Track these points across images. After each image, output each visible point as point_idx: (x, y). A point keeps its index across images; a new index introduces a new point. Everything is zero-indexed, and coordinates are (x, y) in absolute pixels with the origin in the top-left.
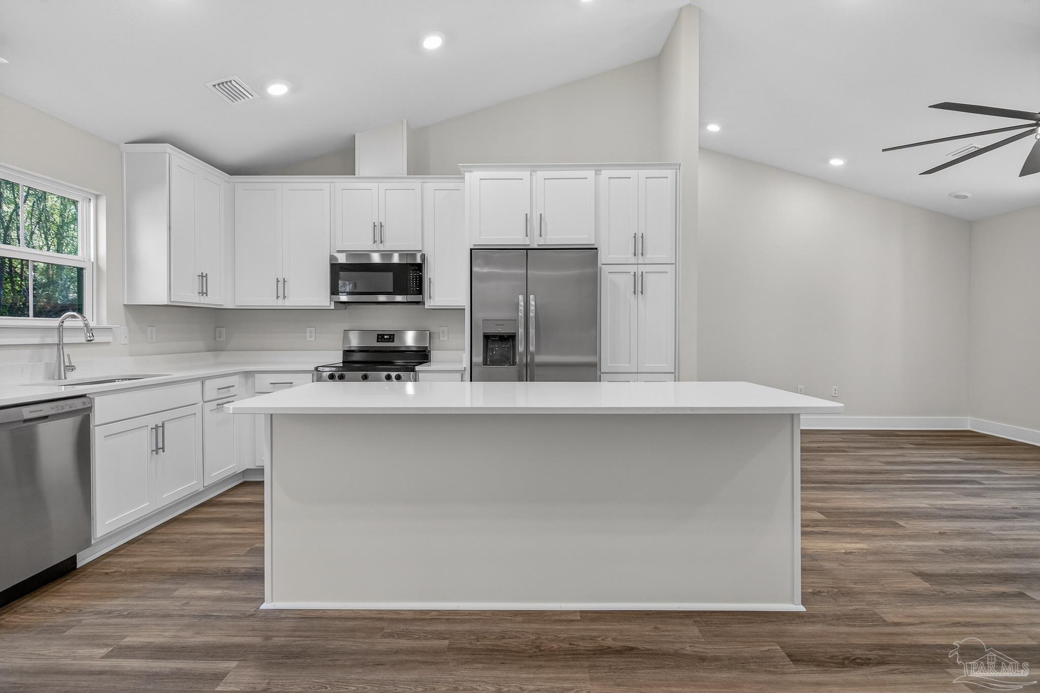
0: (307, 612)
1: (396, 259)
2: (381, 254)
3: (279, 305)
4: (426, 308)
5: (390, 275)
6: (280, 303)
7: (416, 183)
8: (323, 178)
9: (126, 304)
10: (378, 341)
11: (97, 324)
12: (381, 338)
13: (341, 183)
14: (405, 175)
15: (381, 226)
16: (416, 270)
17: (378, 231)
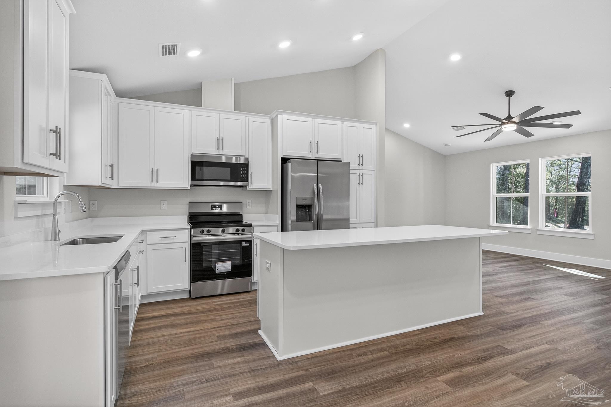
0: (306, 356)
1: (234, 161)
2: (226, 157)
3: (152, 186)
4: (247, 189)
5: (228, 170)
6: (153, 185)
7: (241, 117)
8: (185, 107)
9: (65, 184)
10: (212, 209)
11: (50, 200)
12: (213, 207)
13: (195, 111)
14: (233, 110)
15: (222, 140)
16: (243, 167)
17: (220, 143)
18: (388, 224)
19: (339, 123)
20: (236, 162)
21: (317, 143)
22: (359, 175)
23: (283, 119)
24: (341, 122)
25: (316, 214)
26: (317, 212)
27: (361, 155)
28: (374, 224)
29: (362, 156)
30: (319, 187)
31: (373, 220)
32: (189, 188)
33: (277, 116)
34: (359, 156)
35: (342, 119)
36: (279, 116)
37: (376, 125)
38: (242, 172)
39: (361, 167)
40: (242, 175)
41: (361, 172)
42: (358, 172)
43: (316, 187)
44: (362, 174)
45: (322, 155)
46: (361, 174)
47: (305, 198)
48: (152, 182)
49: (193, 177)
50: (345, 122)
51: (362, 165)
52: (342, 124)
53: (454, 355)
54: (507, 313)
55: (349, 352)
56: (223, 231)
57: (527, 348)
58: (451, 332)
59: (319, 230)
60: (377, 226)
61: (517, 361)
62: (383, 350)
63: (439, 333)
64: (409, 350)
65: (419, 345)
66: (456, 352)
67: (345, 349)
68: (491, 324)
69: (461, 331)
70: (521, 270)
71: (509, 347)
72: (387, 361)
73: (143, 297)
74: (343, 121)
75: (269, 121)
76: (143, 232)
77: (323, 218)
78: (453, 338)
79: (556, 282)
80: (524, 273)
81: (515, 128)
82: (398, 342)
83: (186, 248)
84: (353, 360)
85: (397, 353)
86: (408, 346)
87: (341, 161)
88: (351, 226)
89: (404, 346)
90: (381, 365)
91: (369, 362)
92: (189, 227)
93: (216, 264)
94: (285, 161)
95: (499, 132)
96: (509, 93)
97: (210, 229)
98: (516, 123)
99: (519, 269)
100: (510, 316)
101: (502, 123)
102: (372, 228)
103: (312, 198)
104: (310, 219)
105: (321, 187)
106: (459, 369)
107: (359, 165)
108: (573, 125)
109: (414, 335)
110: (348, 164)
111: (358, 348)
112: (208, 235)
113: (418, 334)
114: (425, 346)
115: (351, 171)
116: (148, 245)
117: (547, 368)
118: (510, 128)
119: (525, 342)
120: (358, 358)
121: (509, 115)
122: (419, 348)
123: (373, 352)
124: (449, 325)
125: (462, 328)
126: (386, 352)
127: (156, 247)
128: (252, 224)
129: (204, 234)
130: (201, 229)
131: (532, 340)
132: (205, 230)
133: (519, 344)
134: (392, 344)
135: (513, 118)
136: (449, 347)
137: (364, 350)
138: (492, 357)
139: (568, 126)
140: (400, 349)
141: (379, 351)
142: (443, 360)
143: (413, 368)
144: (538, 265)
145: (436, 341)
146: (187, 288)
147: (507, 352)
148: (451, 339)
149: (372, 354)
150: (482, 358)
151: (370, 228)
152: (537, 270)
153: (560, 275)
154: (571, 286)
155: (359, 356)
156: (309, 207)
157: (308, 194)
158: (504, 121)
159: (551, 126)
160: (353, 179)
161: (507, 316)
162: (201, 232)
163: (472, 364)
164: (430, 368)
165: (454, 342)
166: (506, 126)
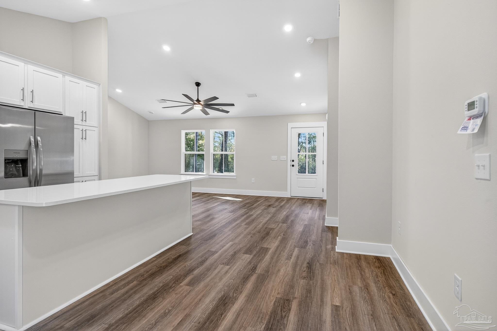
18: (111, 177)
19: (60, 76)
22: (82, 130)
24: (62, 75)
25: (34, 169)
26: (34, 167)
27: (84, 112)
28: (97, 176)
29: (86, 113)
30: (37, 140)
31: (96, 173)
34: (82, 112)
35: (63, 73)
37: (99, 86)
39: (84, 123)
41: (85, 128)
42: (81, 128)
43: (32, 139)
44: (86, 130)
45: (38, 105)
46: (84, 130)
47: (17, 152)
50: (66, 76)
51: (86, 121)
52: (63, 77)
53: (185, 266)
54: (205, 230)
55: (101, 295)
57: (223, 247)
58: (177, 251)
59: (37, 186)
60: (100, 179)
61: (220, 256)
62: (132, 281)
63: (171, 255)
64: (153, 274)
65: (159, 268)
66: (186, 264)
67: (95, 293)
68: (199, 239)
69: (183, 249)
70: (203, 202)
71: (213, 250)
72: (139, 288)
74: (64, 74)
77: (43, 173)
78: (180, 255)
79: (222, 206)
80: (205, 203)
81: (201, 108)
82: (142, 271)
84: (108, 299)
85: (145, 279)
86: (151, 271)
87: (62, 114)
88: (75, 179)
89: (148, 272)
90: (135, 293)
91: (123, 295)
95: (192, 109)
96: (197, 84)
98: (202, 105)
99: (201, 201)
100: (207, 231)
101: (194, 103)
102: (95, 181)
103: (28, 151)
104: (25, 175)
105: (39, 138)
106: (191, 274)
107: (82, 120)
108: (229, 112)
109: (152, 262)
110: (73, 118)
111: (109, 287)
113: (155, 260)
114: (163, 267)
115: (75, 126)
117: (235, 255)
118: (198, 108)
119: (221, 244)
120: (113, 295)
121: (198, 99)
122: (160, 270)
123: (125, 285)
124: (175, 247)
125: (184, 247)
126: (135, 282)
131: (223, 242)
133: (218, 246)
134: (138, 274)
135: (201, 101)
136: (180, 261)
137: (114, 288)
138: (207, 259)
139: (228, 112)
140: (145, 276)
141: (129, 283)
142: (180, 271)
143: (161, 285)
144: (211, 197)
145: (170, 260)
147: (214, 253)
148: (180, 256)
149: (124, 288)
150: (202, 261)
151: (94, 182)
152: (211, 200)
153: (223, 201)
154: (230, 207)
155: (112, 293)
156: (23, 162)
157: (22, 147)
158: (195, 102)
159: (218, 110)
160: (77, 134)
161: (206, 232)
163: (198, 267)
164: (173, 280)
165: (181, 257)
166: (196, 106)
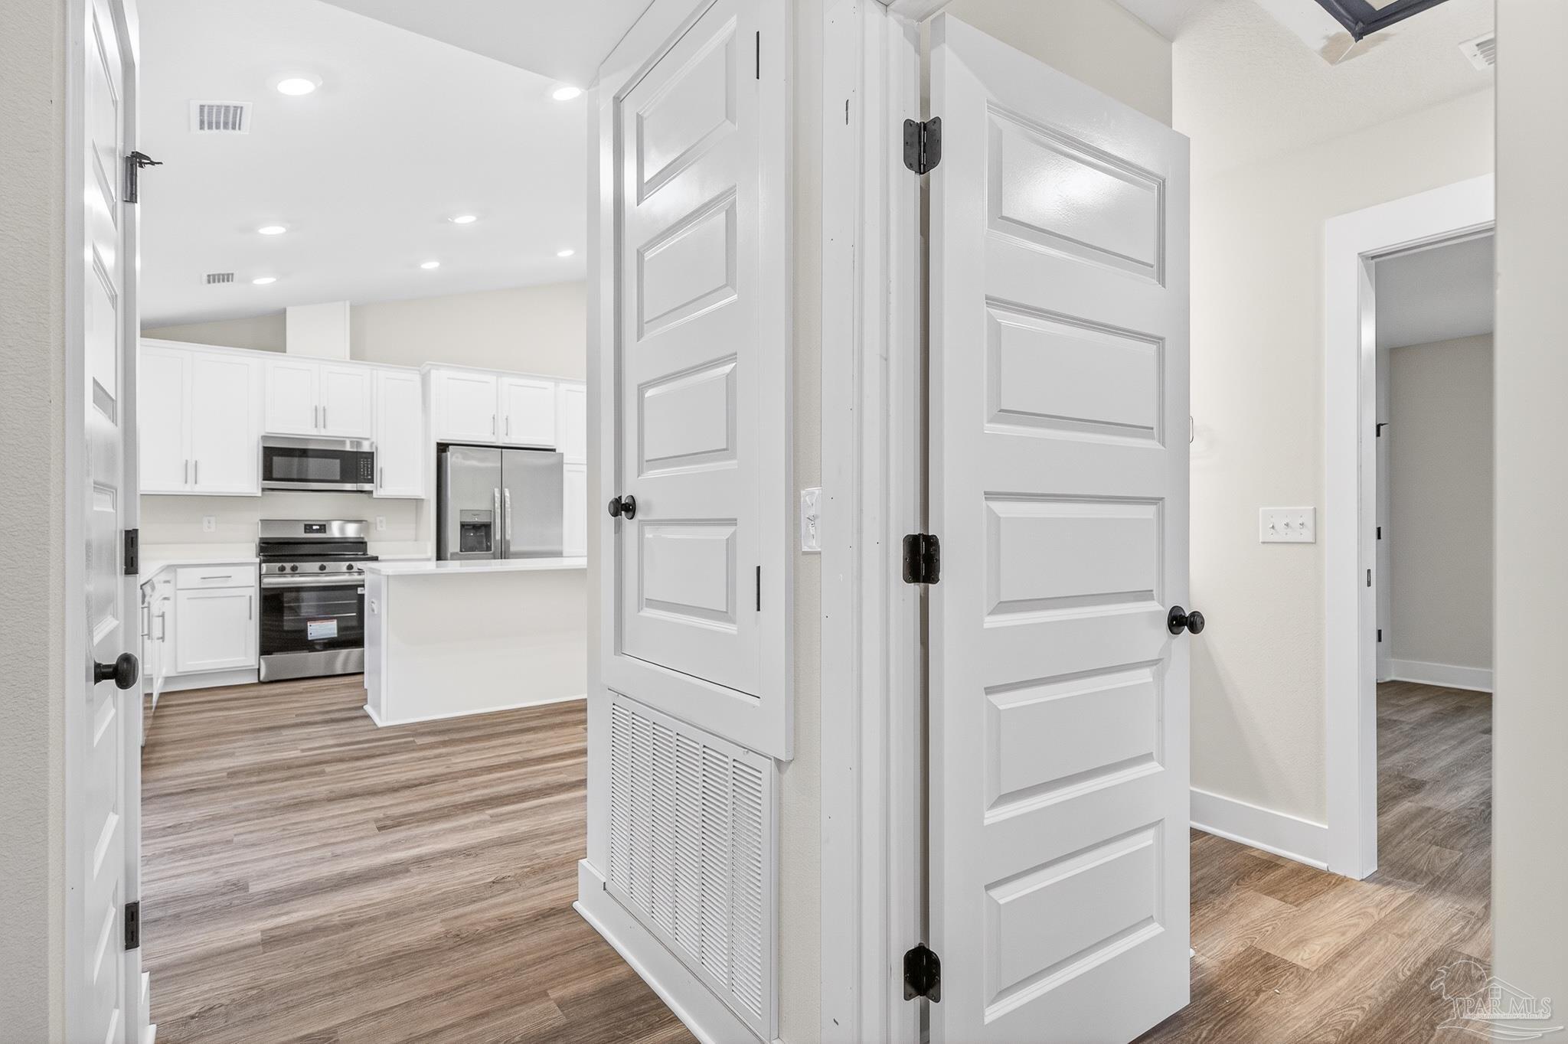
1: (348, 448)
3: (186, 490)
4: (375, 496)
5: (337, 463)
6: (188, 489)
7: (361, 369)
10: (305, 532)
12: (308, 528)
13: (271, 360)
14: (348, 358)
15: (324, 410)
16: (366, 458)
17: (320, 415)
19: (550, 385)
20: (351, 448)
21: (507, 419)
23: (440, 377)
25: (499, 540)
26: (498, 537)
32: (260, 494)
33: (429, 371)
35: (555, 378)
36: (432, 371)
38: (364, 466)
40: (364, 471)
42: (580, 468)
43: (498, 495)
45: (516, 439)
47: (476, 513)
48: (186, 482)
49: (268, 474)
50: (561, 384)
52: (557, 386)
56: (322, 568)
73: (168, 680)
74: (557, 382)
75: (417, 378)
76: (169, 567)
83: (250, 597)
87: (554, 450)
92: (258, 560)
93: (309, 624)
94: (442, 448)
97: (297, 564)
103: (492, 512)
104: (489, 548)
105: (507, 494)
110: (561, 454)
112: (293, 575)
115: (566, 467)
116: (178, 592)
127: (192, 593)
128: (377, 557)
129: (284, 572)
130: (280, 564)
132: (288, 566)
146: (253, 666)
156: (486, 528)
157: (485, 505)
162: (279, 570)
